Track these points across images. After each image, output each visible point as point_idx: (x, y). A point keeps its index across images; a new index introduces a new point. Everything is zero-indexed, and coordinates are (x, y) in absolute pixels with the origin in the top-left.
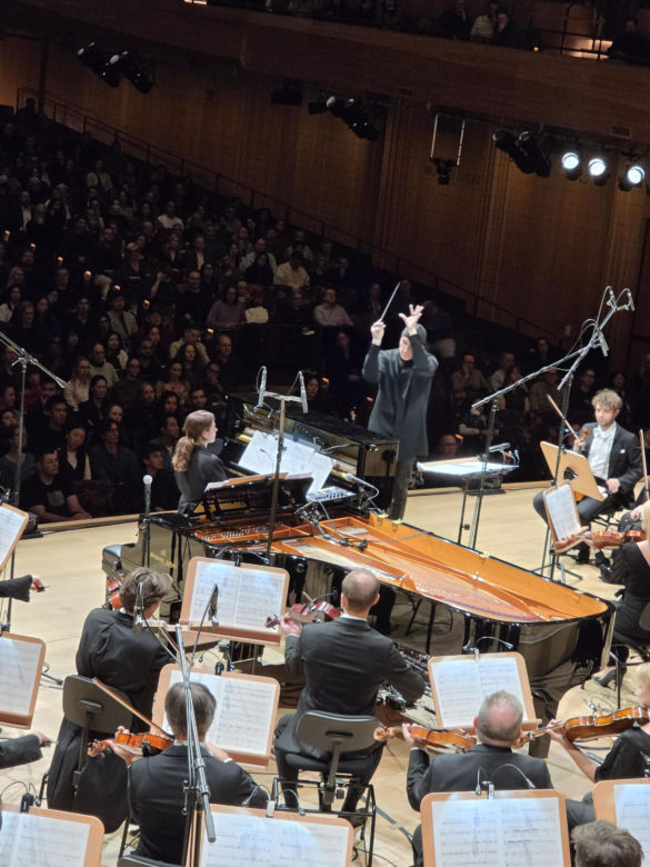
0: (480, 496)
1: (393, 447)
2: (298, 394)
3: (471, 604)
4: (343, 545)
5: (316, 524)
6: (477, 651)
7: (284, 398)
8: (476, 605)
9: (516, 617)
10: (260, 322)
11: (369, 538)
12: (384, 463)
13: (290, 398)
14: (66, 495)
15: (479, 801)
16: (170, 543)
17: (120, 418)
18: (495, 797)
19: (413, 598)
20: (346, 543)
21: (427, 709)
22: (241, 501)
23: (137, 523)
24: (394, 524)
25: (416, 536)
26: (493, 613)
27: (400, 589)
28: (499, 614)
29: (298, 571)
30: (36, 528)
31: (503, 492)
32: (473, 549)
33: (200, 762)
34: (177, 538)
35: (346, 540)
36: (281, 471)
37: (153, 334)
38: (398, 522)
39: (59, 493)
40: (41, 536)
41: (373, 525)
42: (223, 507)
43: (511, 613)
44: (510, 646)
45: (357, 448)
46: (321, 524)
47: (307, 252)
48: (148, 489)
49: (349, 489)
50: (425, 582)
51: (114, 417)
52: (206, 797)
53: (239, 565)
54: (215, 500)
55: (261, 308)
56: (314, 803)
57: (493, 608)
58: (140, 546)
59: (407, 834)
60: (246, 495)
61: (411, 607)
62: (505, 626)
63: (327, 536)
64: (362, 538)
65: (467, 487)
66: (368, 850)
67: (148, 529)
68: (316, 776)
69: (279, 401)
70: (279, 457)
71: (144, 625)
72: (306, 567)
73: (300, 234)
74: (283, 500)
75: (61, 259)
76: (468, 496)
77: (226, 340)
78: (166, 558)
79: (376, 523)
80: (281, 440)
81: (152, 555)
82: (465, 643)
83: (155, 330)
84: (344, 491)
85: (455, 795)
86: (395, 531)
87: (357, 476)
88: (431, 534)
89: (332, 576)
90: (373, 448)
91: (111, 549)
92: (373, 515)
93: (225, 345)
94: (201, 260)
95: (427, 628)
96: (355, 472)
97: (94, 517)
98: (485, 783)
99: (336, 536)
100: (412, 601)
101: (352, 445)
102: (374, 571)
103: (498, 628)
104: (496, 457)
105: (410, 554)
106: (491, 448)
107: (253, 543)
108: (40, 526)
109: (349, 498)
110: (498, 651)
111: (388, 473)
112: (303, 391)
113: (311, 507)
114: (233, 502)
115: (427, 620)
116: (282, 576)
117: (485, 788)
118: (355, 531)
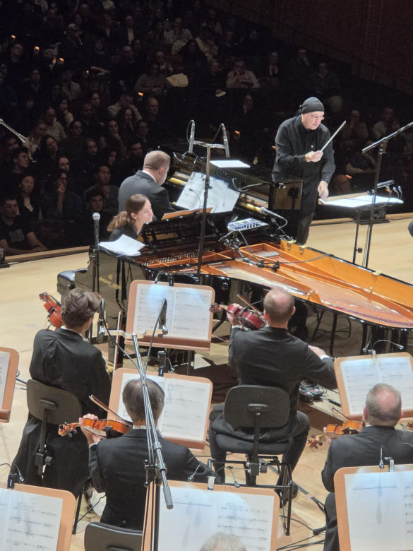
0: (371, 225)
1: (296, 186)
2: (221, 142)
3: (366, 313)
4: (259, 266)
5: (237, 250)
6: (374, 352)
7: (210, 146)
8: (370, 314)
9: (404, 324)
10: (182, 86)
11: (281, 260)
12: (290, 199)
13: (214, 146)
14: (25, 233)
15: (382, 473)
16: (116, 268)
17: (68, 167)
18: (395, 470)
19: (319, 310)
20: (262, 264)
21: (331, 401)
22: (174, 232)
23: (88, 253)
24: (301, 249)
25: (319, 258)
26: (385, 321)
27: (308, 302)
28: (390, 321)
29: (223, 288)
30: (4, 259)
31: (387, 221)
32: (366, 268)
33: (158, 445)
34: (121, 263)
35: (262, 262)
36: (208, 207)
37: (95, 99)
38: (303, 247)
39: (19, 231)
40: (8, 266)
41: (283, 250)
42: (159, 237)
43: (400, 320)
44: (401, 347)
45: (269, 187)
46: (241, 250)
47: (218, 28)
48: (97, 224)
49: (262, 220)
50: (328, 296)
51: (63, 167)
52: (163, 473)
53: (172, 285)
54: (153, 232)
55: (182, 74)
56: (242, 479)
57: (384, 317)
58: (91, 273)
59: (317, 502)
60: (178, 228)
61: (316, 318)
62: (396, 331)
63: (246, 259)
64: (275, 261)
65: (359, 218)
66: (286, 515)
67: (97, 257)
68: (242, 457)
69: (206, 149)
70: (206, 194)
71: (106, 334)
72: (230, 285)
73: (212, 12)
74: (209, 230)
75: (13, 37)
76: (360, 226)
77: (154, 102)
78: (112, 282)
79: (286, 248)
80: (207, 181)
81: (101, 279)
82: (364, 346)
83: (96, 95)
84: (259, 222)
85: (362, 469)
86: (301, 254)
87: (269, 209)
88: (332, 256)
89: (251, 293)
90: (282, 186)
91: (66, 275)
92: (284, 241)
93: (153, 106)
94: (131, 36)
95: (330, 334)
96: (267, 206)
97: (51, 249)
98: (386, 458)
99: (253, 259)
100: (316, 311)
101: (265, 184)
102: (285, 287)
103: (390, 333)
104: (382, 192)
105: (314, 273)
106: (378, 185)
107: (184, 266)
108: (7, 258)
109: (263, 227)
110: (390, 352)
111: (293, 207)
112: (226, 140)
113: (232, 235)
114: (167, 233)
115: (330, 329)
116: (209, 293)
117: (387, 463)
118: (269, 254)
